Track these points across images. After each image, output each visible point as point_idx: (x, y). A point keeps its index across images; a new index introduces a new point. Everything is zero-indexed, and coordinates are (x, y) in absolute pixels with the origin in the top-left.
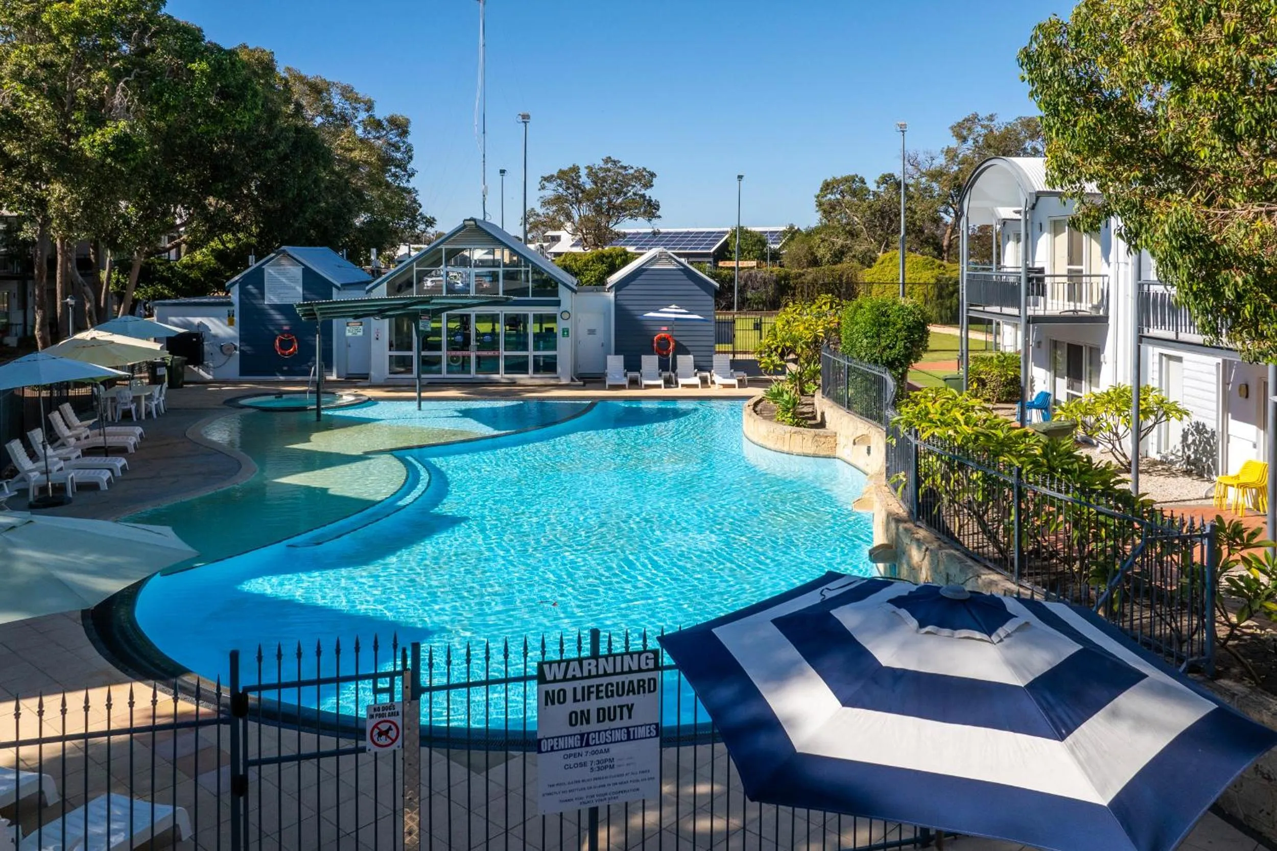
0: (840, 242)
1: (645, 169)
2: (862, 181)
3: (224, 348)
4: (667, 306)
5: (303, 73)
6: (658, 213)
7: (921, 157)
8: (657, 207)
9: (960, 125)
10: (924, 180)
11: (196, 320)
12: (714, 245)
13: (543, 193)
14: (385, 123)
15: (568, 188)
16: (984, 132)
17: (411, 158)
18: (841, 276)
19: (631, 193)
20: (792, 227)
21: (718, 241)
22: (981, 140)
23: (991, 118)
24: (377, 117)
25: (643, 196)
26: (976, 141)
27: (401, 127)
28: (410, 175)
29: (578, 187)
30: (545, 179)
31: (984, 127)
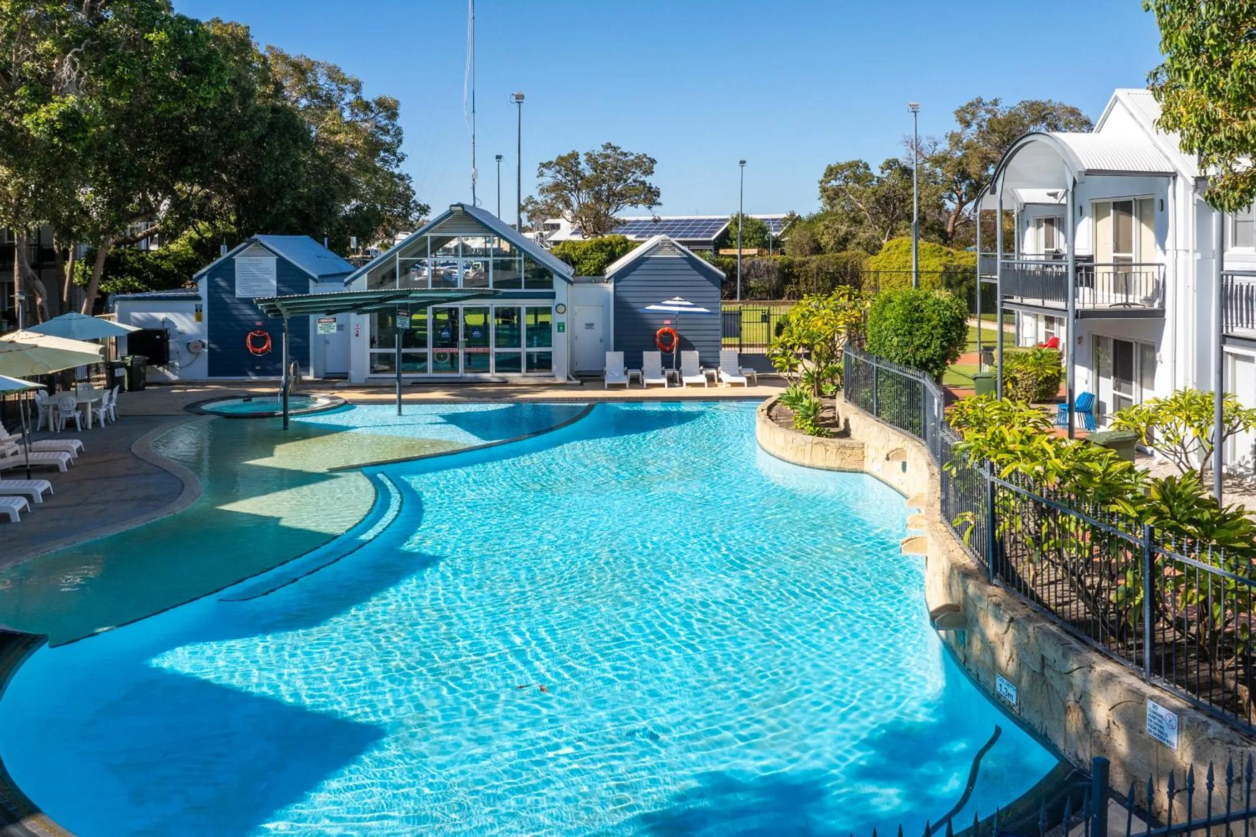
0: (844, 228)
1: (645, 155)
2: (867, 167)
3: (190, 346)
4: (670, 298)
5: (286, 52)
6: (659, 200)
7: (925, 143)
8: (658, 195)
9: (963, 110)
10: (927, 165)
11: (161, 316)
12: (714, 232)
13: (541, 180)
14: (373, 105)
15: (567, 175)
16: (989, 116)
17: (400, 141)
18: (846, 263)
19: (630, 181)
20: (792, 215)
21: (719, 228)
22: (984, 124)
23: (995, 103)
24: (365, 99)
25: (644, 183)
26: (980, 126)
27: (390, 109)
28: (400, 160)
29: (577, 173)
30: (543, 165)
31: (988, 111)
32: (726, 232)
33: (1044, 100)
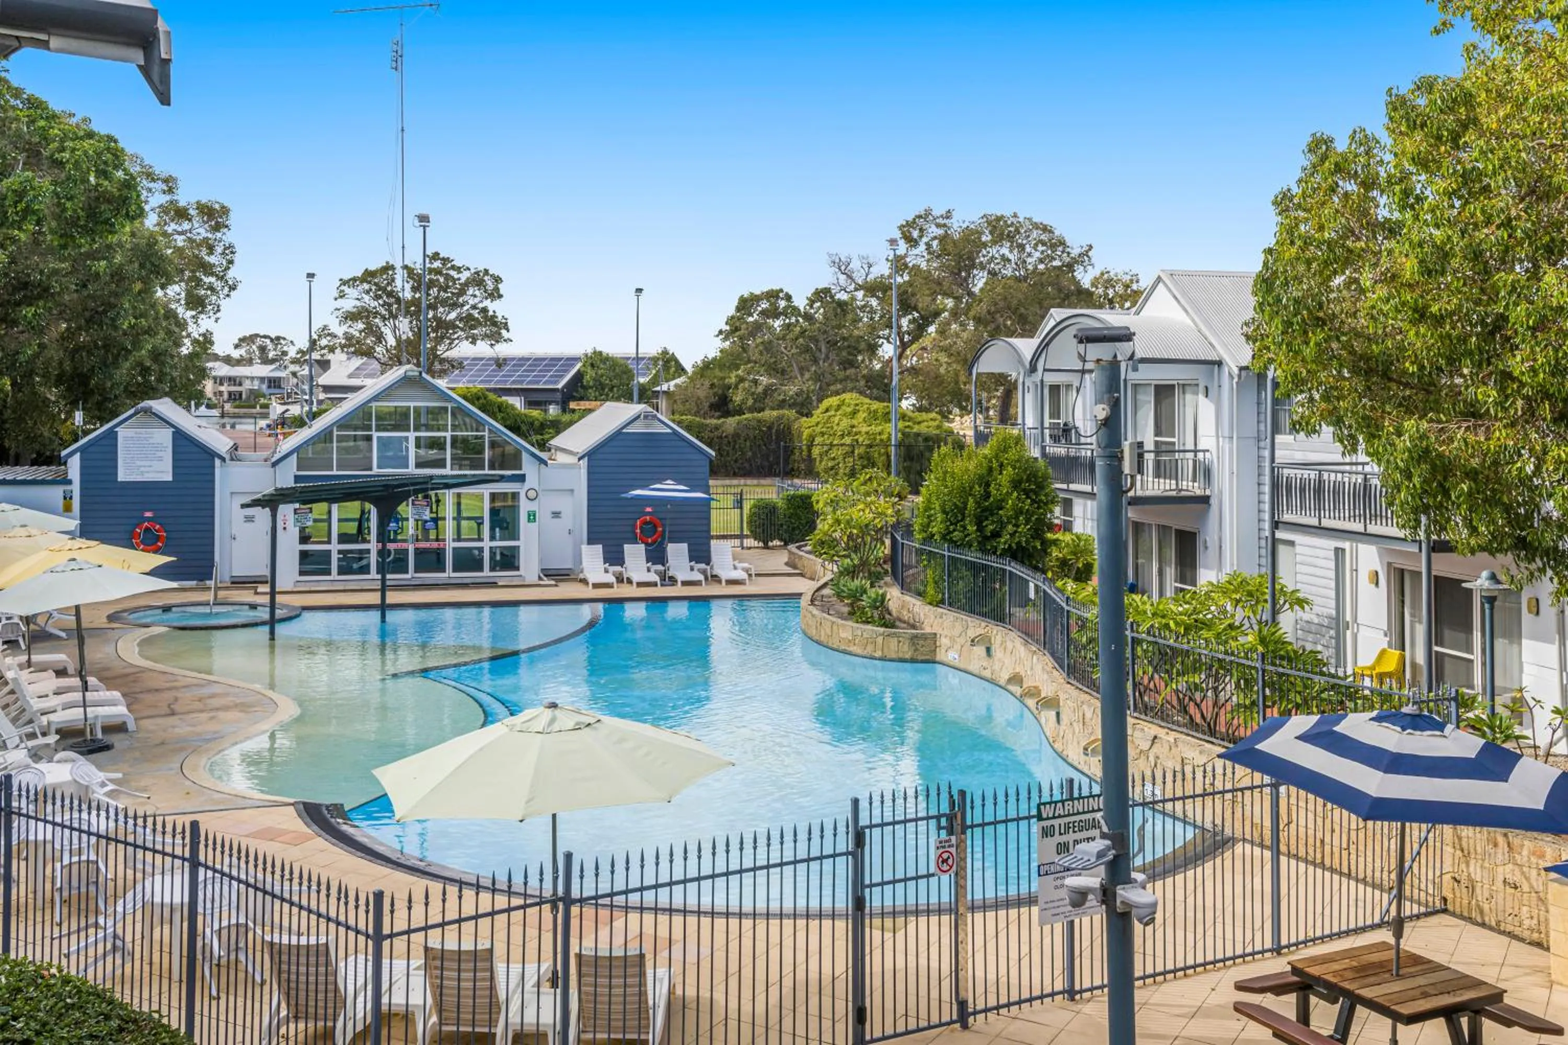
0: (764, 380)
1: (486, 272)
2: (788, 298)
4: (660, 481)
6: (505, 335)
7: (855, 265)
8: (506, 327)
9: (910, 224)
10: (859, 294)
12: (562, 376)
13: (340, 303)
14: (192, 212)
15: (378, 297)
16: (941, 232)
17: (231, 262)
19: (467, 307)
20: (665, 352)
21: (567, 371)
22: (935, 243)
23: (949, 214)
24: (182, 204)
25: (484, 310)
26: (928, 245)
28: (233, 288)
29: (390, 294)
30: (344, 282)
31: (938, 226)
32: (579, 376)
33: (1007, 213)
